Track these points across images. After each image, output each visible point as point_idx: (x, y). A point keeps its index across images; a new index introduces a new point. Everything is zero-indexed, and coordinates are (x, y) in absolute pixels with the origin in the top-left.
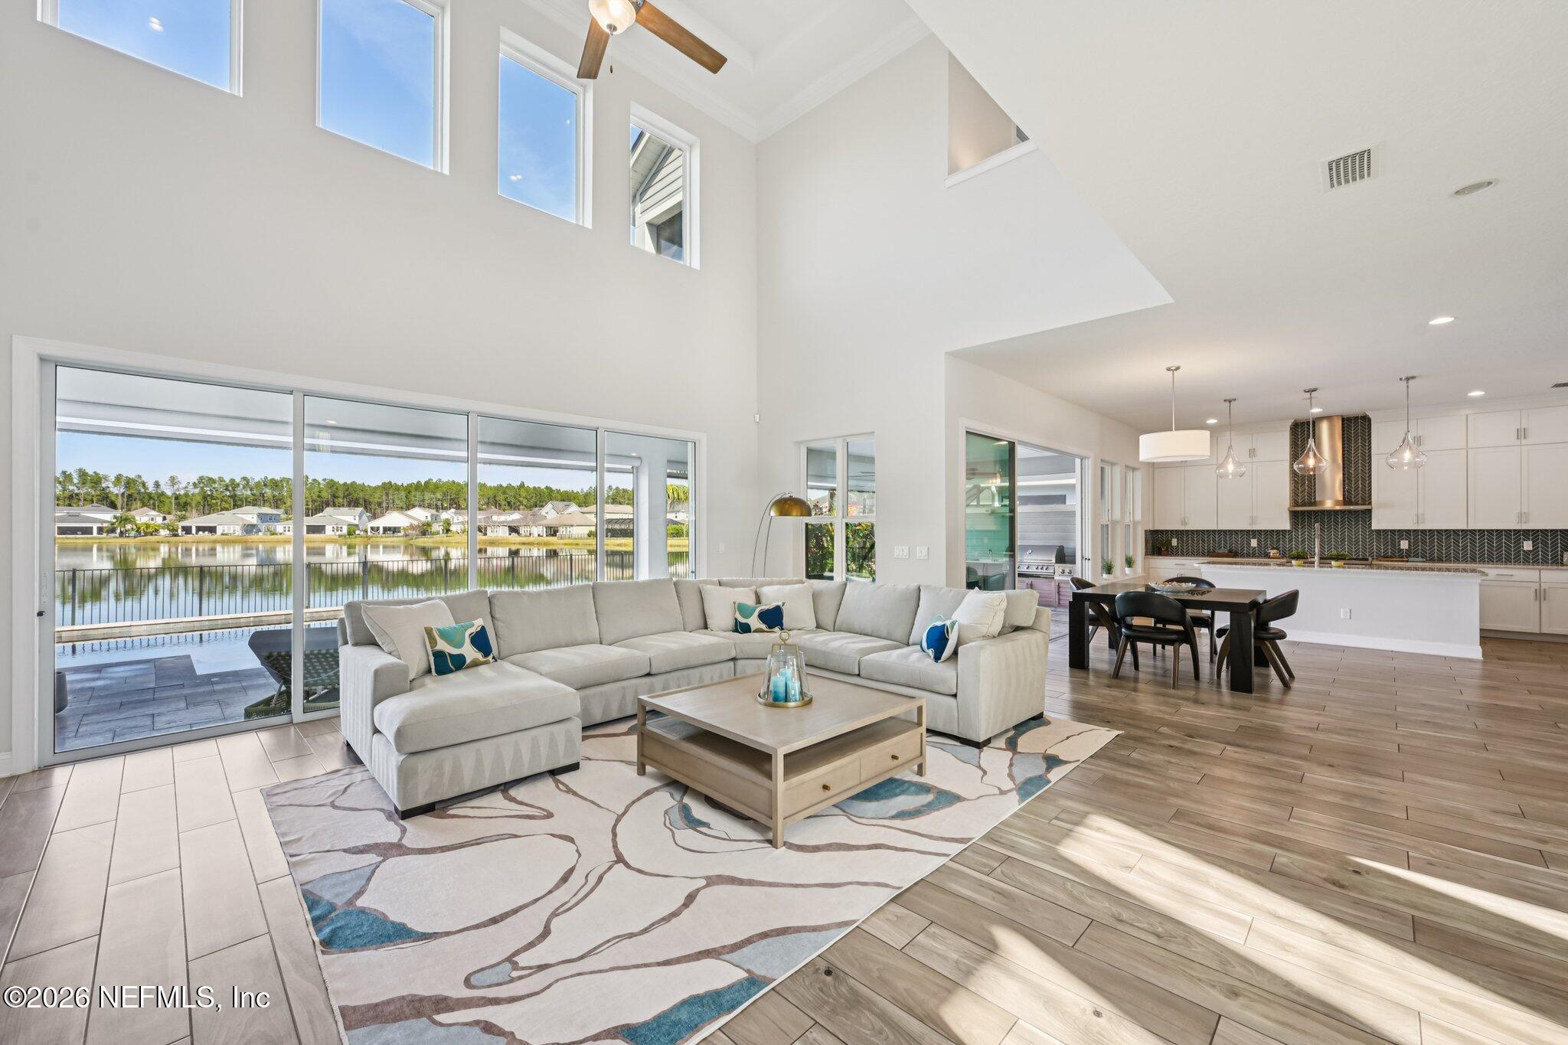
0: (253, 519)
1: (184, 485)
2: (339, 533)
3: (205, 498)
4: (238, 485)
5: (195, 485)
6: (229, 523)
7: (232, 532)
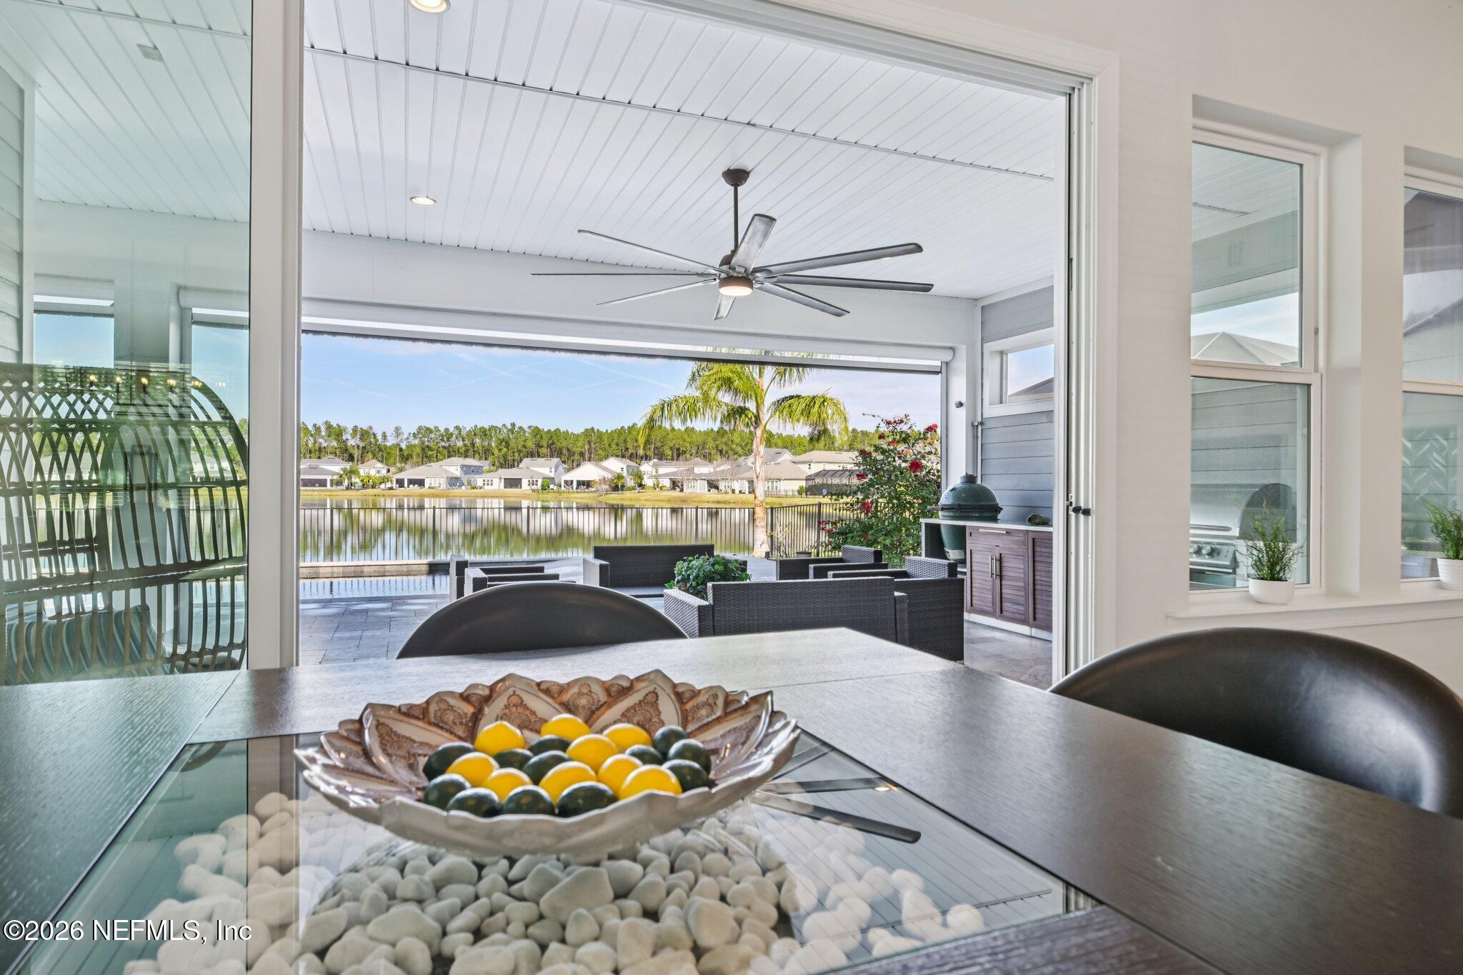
0: (456, 471)
1: (405, 436)
2: (534, 487)
4: (452, 434)
5: (415, 435)
6: (437, 474)
7: (437, 485)
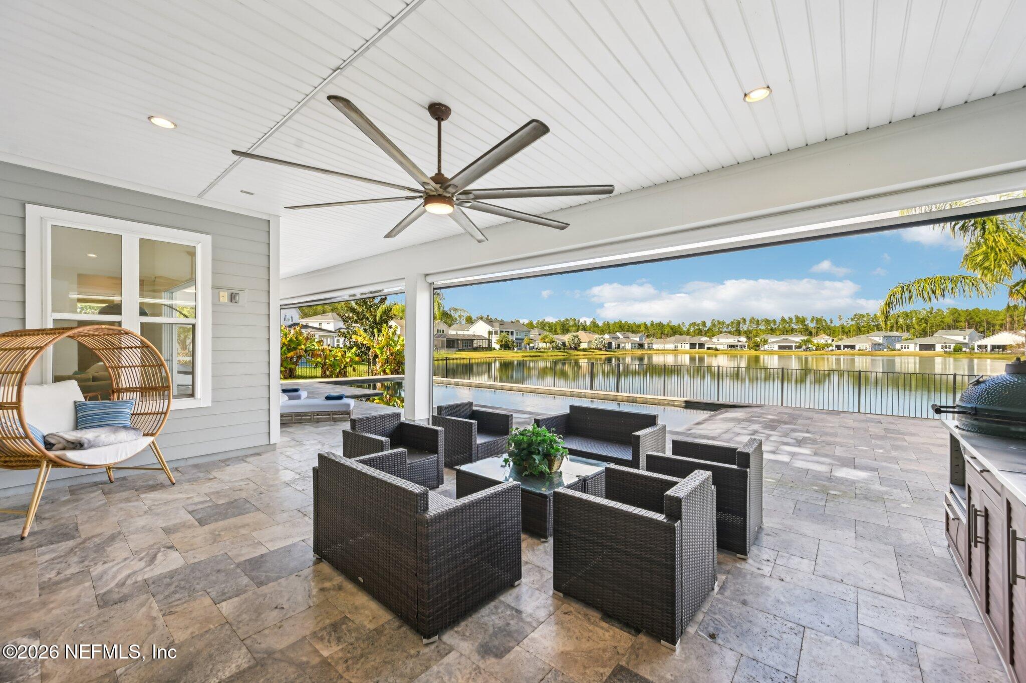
0: (880, 340)
2: (948, 350)
3: (858, 327)
5: (852, 320)
7: (865, 348)
